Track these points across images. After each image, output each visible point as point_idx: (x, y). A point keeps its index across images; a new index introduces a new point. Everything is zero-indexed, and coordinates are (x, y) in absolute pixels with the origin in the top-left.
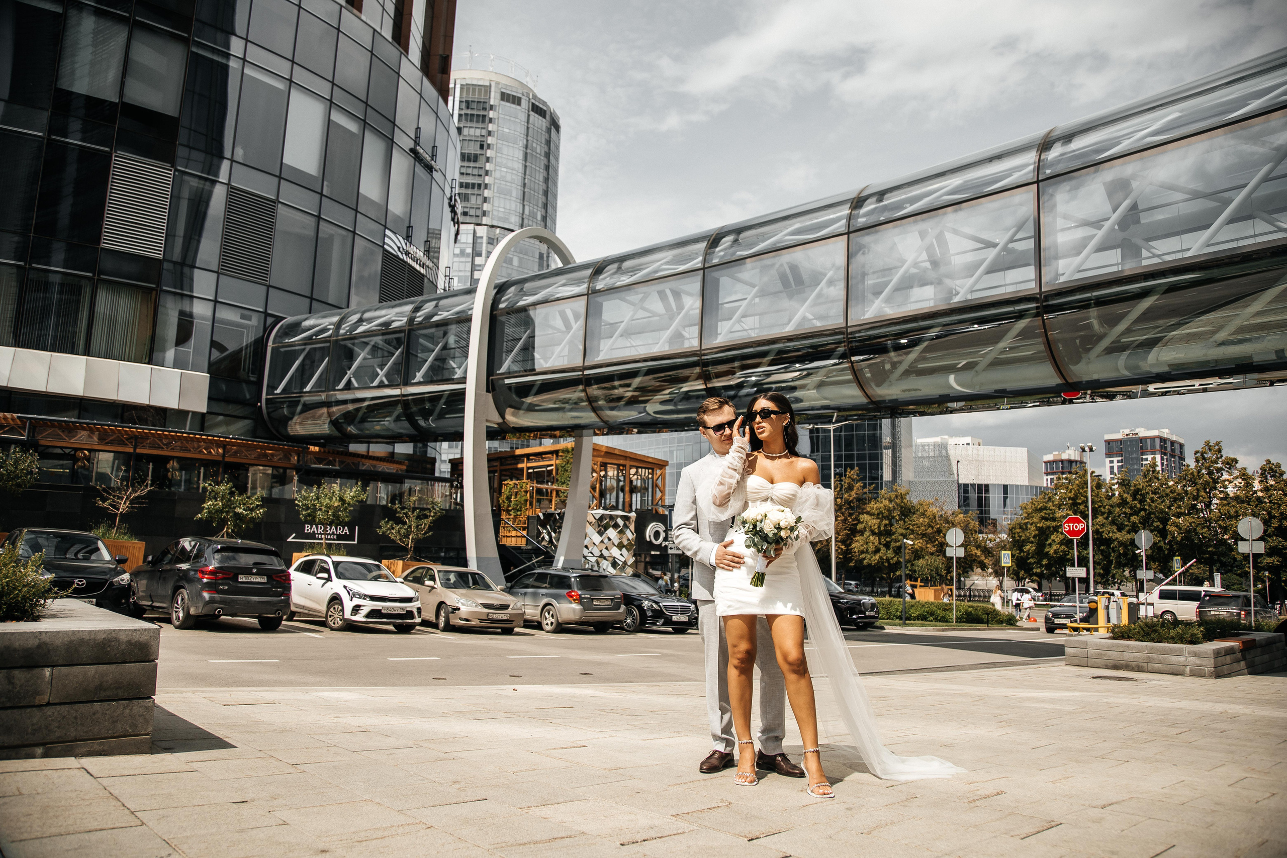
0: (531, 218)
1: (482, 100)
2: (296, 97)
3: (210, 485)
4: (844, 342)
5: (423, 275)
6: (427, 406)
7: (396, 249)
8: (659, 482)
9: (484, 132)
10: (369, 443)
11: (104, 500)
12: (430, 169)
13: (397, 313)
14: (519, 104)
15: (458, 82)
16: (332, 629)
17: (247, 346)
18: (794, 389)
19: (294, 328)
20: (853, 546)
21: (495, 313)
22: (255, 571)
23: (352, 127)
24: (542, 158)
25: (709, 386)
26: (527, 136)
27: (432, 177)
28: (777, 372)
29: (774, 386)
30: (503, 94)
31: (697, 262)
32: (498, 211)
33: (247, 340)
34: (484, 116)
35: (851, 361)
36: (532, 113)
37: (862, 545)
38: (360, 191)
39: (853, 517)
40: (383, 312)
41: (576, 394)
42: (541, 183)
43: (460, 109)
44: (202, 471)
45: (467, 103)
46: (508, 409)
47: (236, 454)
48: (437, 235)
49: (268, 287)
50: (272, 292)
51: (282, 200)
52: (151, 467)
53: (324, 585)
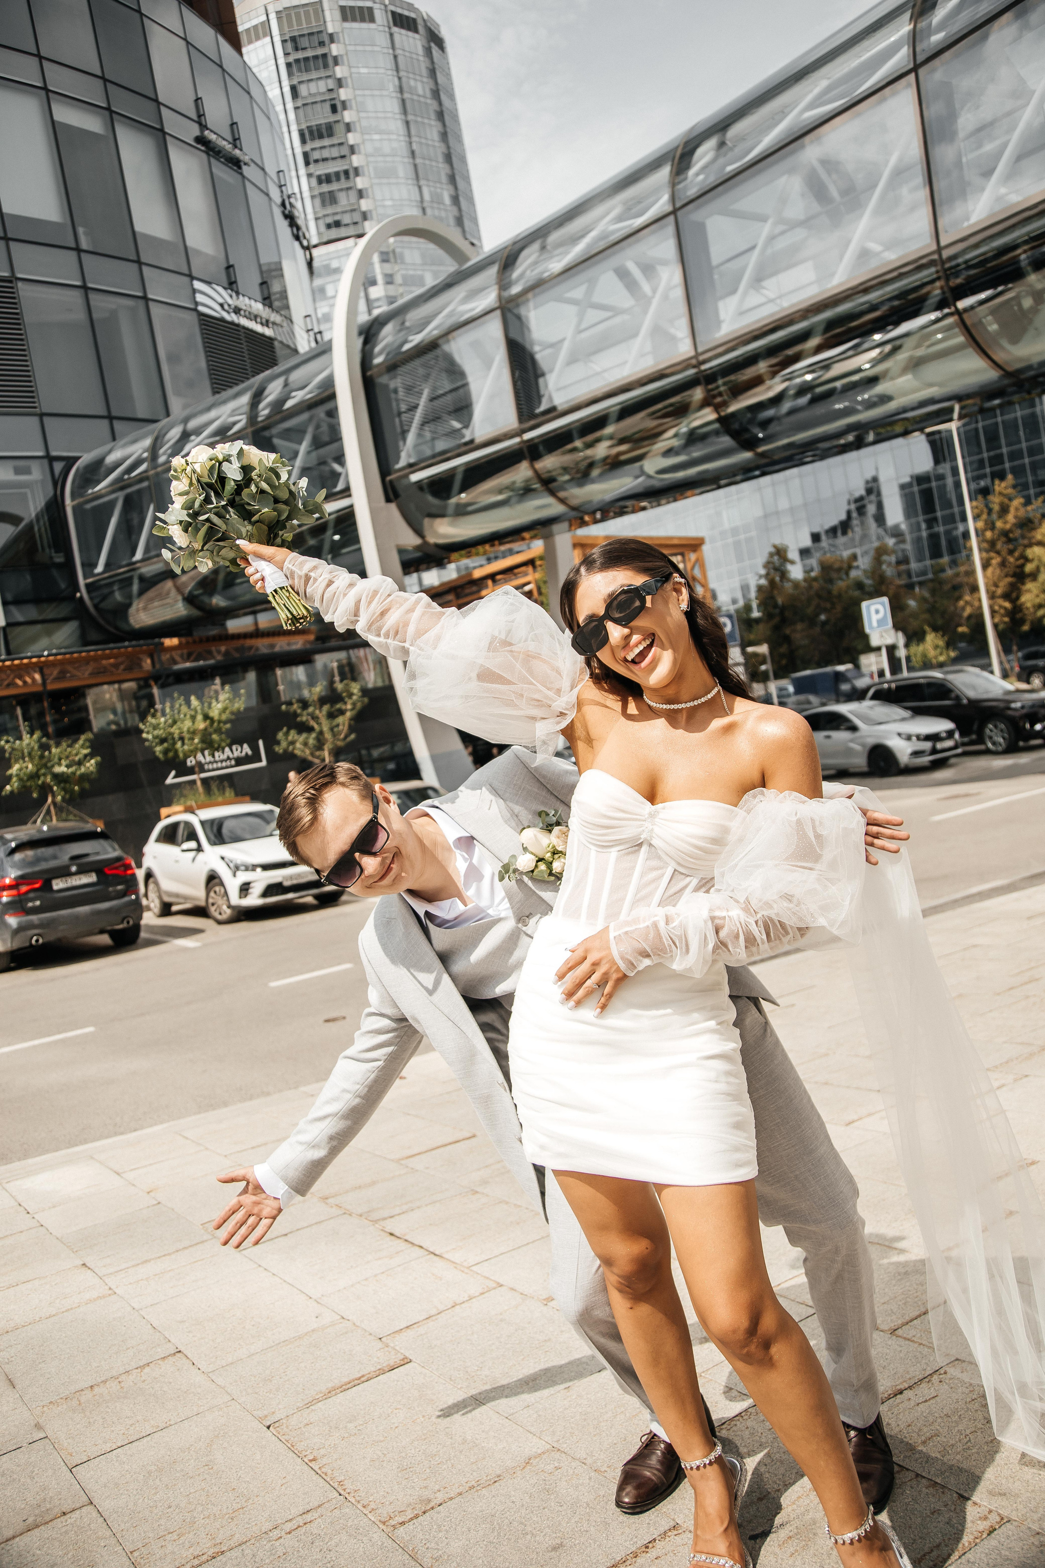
0: (435, 205)
1: (315, 30)
3: (7, 742)
4: (938, 278)
5: (271, 339)
6: (312, 542)
7: (218, 308)
8: (697, 573)
9: (331, 84)
10: (254, 613)
12: (235, 163)
13: (234, 411)
14: (372, 20)
15: (272, 9)
16: (220, 922)
17: (37, 516)
18: (873, 381)
20: (1023, 599)
21: (369, 373)
22: (74, 869)
23: (92, 123)
24: (429, 101)
25: (723, 414)
26: (397, 70)
27: (244, 177)
28: (842, 358)
29: (838, 384)
30: (343, 9)
31: (662, 204)
32: (384, 206)
33: (36, 508)
34: (324, 56)
35: (957, 310)
36: (395, 30)
37: (1037, 596)
38: (137, 228)
39: (1019, 552)
40: (213, 414)
41: (522, 472)
42: (437, 144)
43: (286, 54)
44: (19, 711)
45: (293, 42)
46: (427, 521)
47: (61, 677)
48: (277, 270)
49: (41, 416)
50: (49, 422)
51: (20, 274)
53: (195, 859)
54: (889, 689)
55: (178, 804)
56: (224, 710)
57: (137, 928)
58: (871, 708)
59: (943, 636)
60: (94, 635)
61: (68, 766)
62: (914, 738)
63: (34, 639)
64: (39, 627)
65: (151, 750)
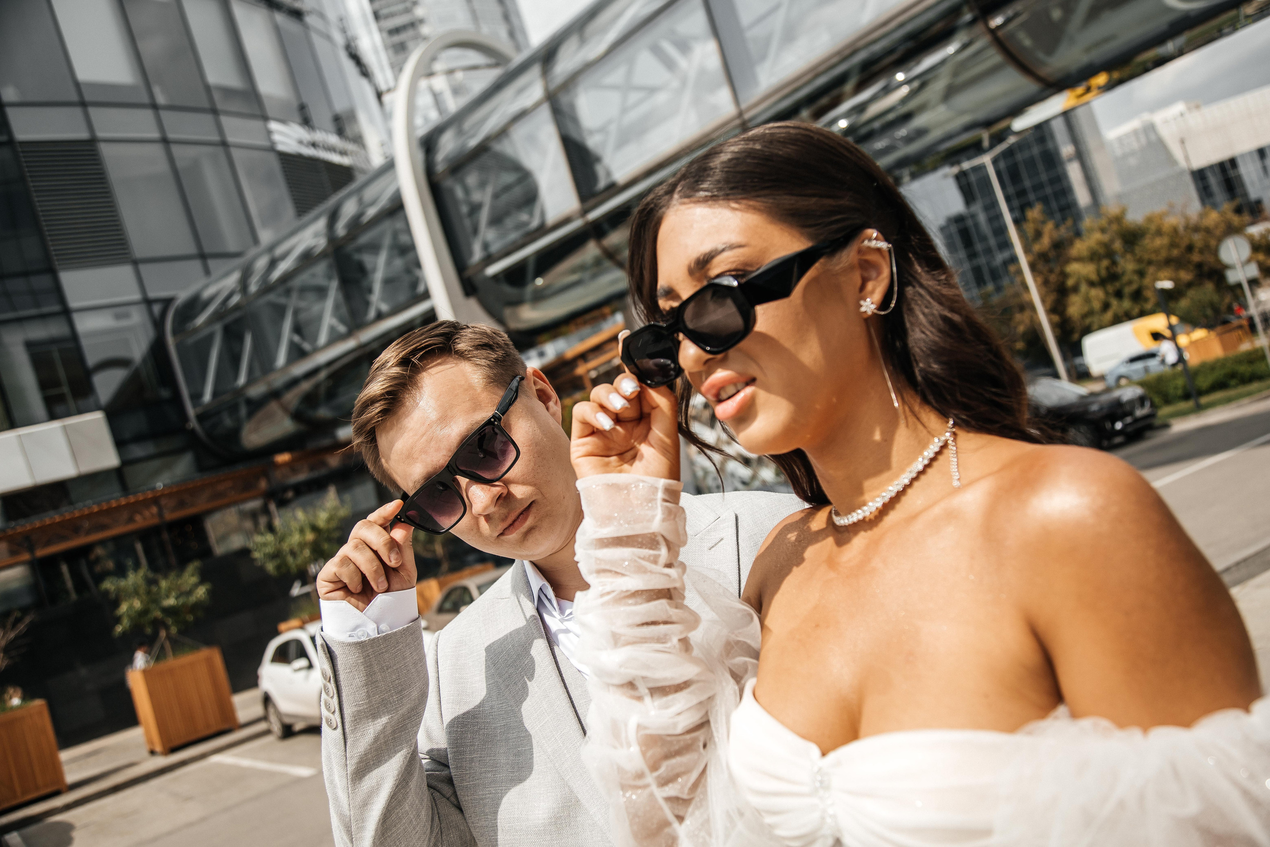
5: (348, 166)
7: (296, 145)
12: (296, 14)
17: (144, 357)
20: (1070, 310)
21: (434, 179)
27: (306, 25)
33: (141, 350)
35: (990, 28)
38: (210, 81)
39: (1057, 270)
40: (296, 239)
41: (591, 250)
44: (139, 547)
46: (508, 312)
47: (178, 505)
48: (351, 116)
49: (135, 263)
50: (143, 268)
51: (100, 134)
52: (65, 568)
53: (307, 678)
56: (329, 520)
60: (209, 462)
61: (177, 598)
63: (157, 473)
64: (156, 463)
65: (262, 569)
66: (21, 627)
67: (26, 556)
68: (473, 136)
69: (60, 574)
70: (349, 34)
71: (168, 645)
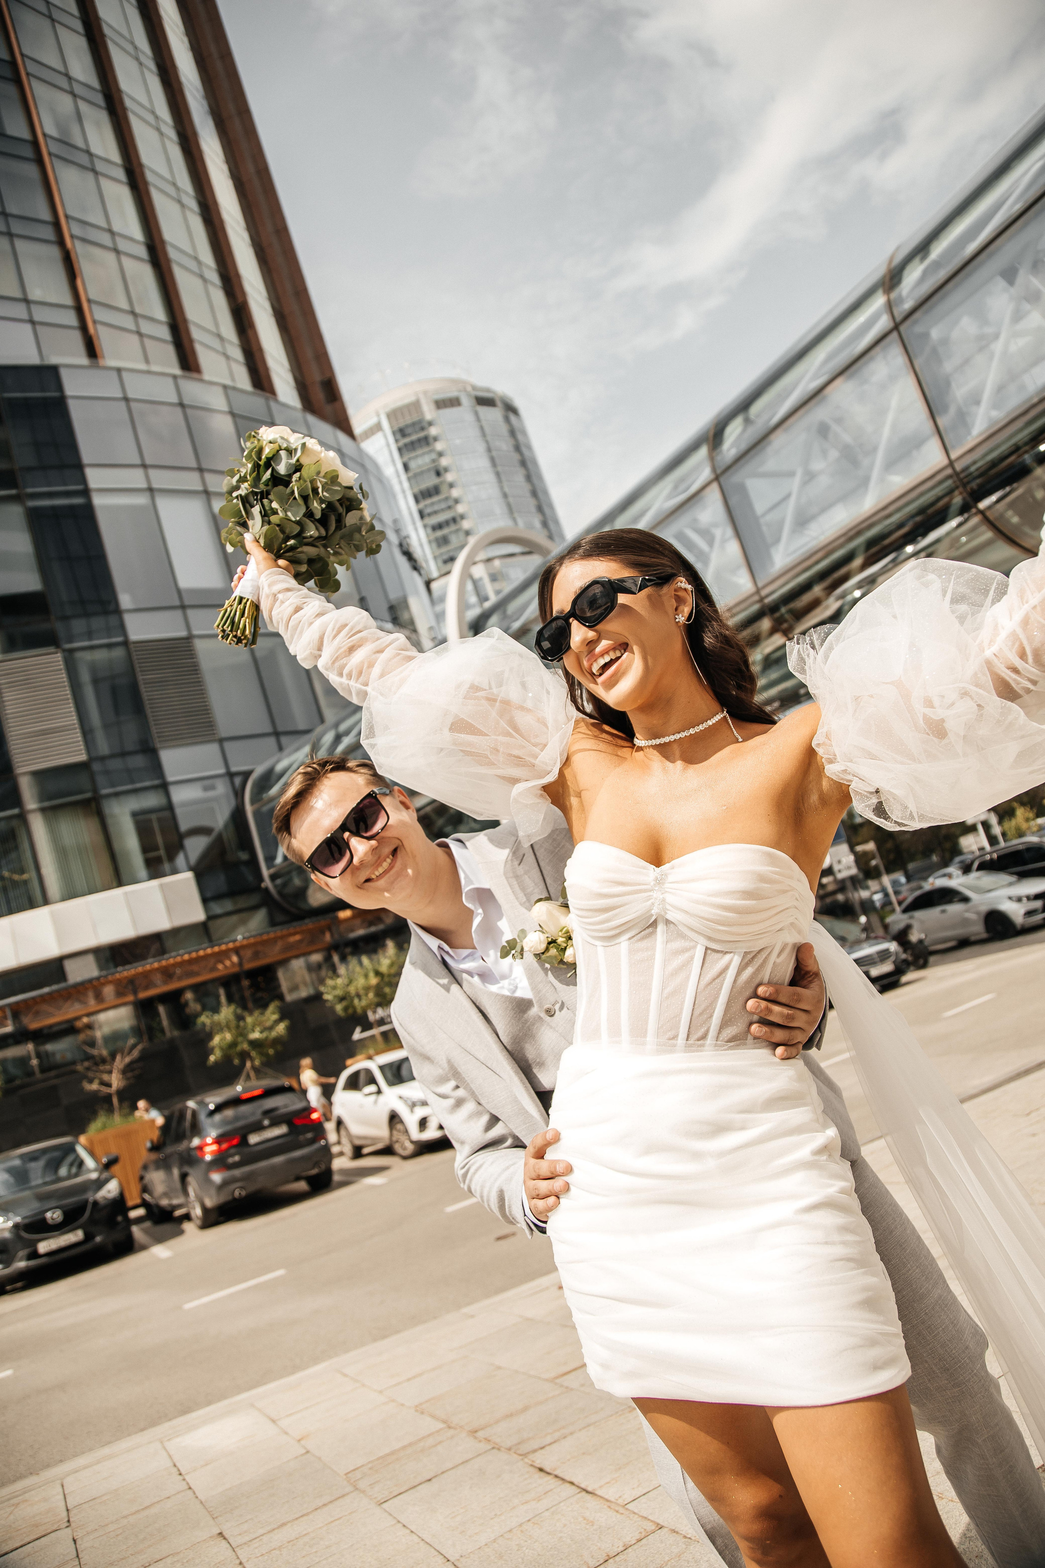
1: (416, 420)
2: (165, 506)
3: (211, 1017)
4: (957, 487)
9: (433, 456)
11: (91, 1081)
14: (460, 404)
15: (381, 414)
16: (405, 1158)
17: (225, 824)
19: (267, 780)
22: (266, 1122)
24: (513, 455)
26: (484, 436)
30: (436, 402)
31: (706, 474)
33: (222, 818)
34: (426, 437)
35: (980, 510)
36: (479, 409)
42: (524, 485)
43: (397, 441)
44: (222, 992)
45: (401, 432)
47: (256, 955)
48: (404, 603)
49: (221, 741)
50: (227, 745)
51: (195, 632)
52: (161, 1009)
53: (376, 1102)
54: (992, 860)
55: (361, 1054)
57: (328, 1173)
58: (978, 878)
59: (1031, 808)
60: (280, 917)
61: (261, 1032)
62: (1025, 899)
63: (234, 928)
64: (234, 918)
65: (332, 1010)
66: (136, 1053)
67: (131, 998)
68: (517, 619)
69: (158, 1015)
70: (404, 534)
71: (252, 1074)
